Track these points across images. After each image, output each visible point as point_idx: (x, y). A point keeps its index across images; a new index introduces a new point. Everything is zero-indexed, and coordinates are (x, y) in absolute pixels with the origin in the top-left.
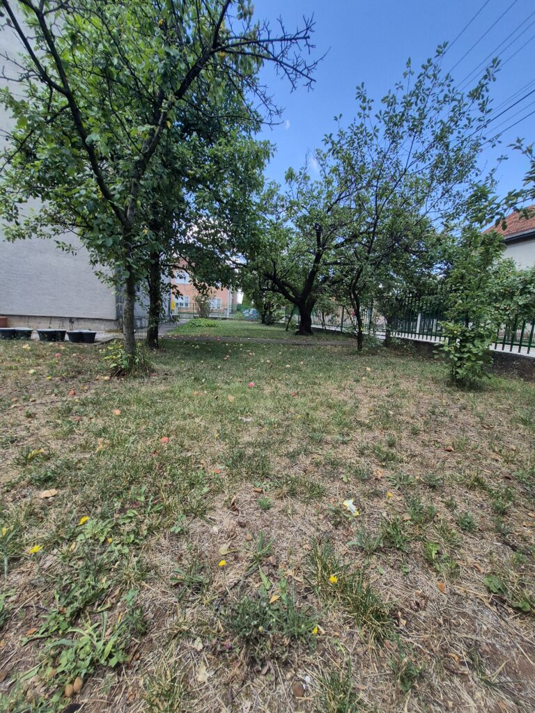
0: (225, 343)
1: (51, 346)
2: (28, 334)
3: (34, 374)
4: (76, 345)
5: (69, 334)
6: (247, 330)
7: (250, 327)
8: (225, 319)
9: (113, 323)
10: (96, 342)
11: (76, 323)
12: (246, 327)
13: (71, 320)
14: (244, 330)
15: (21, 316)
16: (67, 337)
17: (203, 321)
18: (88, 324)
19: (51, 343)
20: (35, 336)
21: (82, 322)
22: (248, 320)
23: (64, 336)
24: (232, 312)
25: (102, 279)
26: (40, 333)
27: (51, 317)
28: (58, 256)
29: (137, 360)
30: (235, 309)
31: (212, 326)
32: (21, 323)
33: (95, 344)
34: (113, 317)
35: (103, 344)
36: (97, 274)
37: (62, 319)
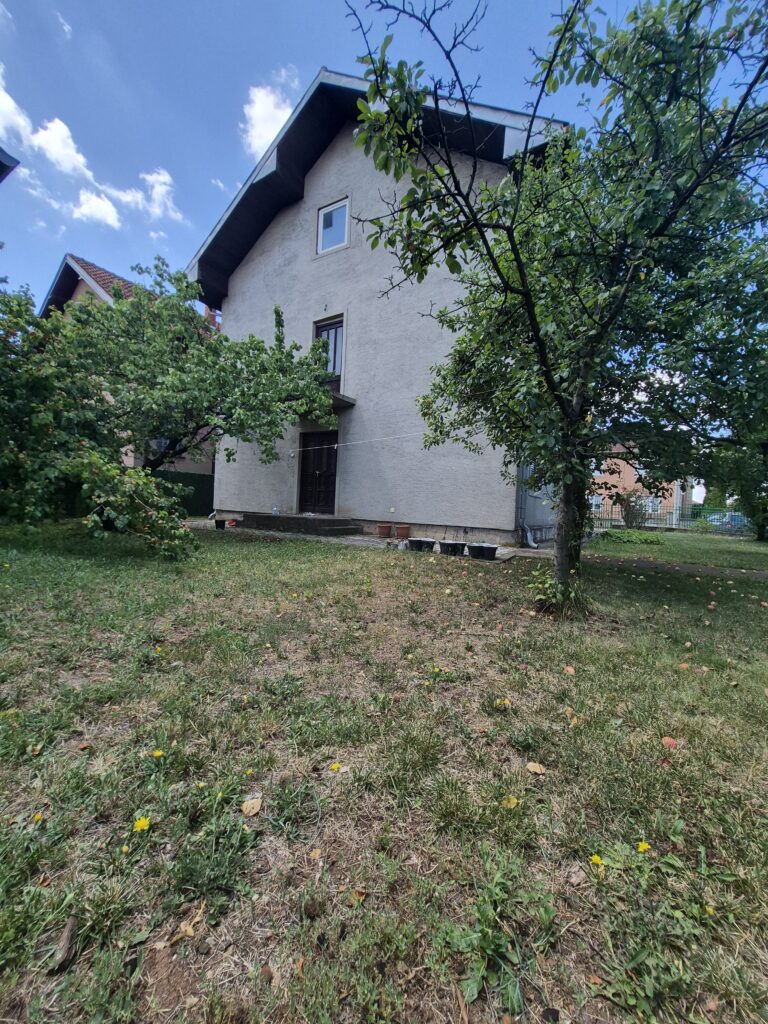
0: (694, 577)
1: (453, 561)
2: (430, 545)
3: (451, 594)
4: (477, 562)
5: (469, 547)
6: (729, 552)
7: (734, 547)
8: (673, 530)
9: (510, 535)
10: (497, 559)
11: (470, 533)
12: (725, 546)
13: (466, 530)
14: (721, 552)
15: (421, 525)
16: (466, 551)
17: (635, 535)
18: (483, 536)
19: (453, 558)
20: (437, 548)
21: (476, 533)
22: (721, 534)
23: (463, 550)
24: (682, 517)
25: (507, 481)
26: (442, 545)
27: (447, 526)
28: (459, 458)
29: (573, 595)
30: (689, 512)
31: (652, 542)
32: (420, 533)
33: (496, 562)
34: (511, 527)
35: (504, 562)
36: (502, 475)
37: (457, 528)
